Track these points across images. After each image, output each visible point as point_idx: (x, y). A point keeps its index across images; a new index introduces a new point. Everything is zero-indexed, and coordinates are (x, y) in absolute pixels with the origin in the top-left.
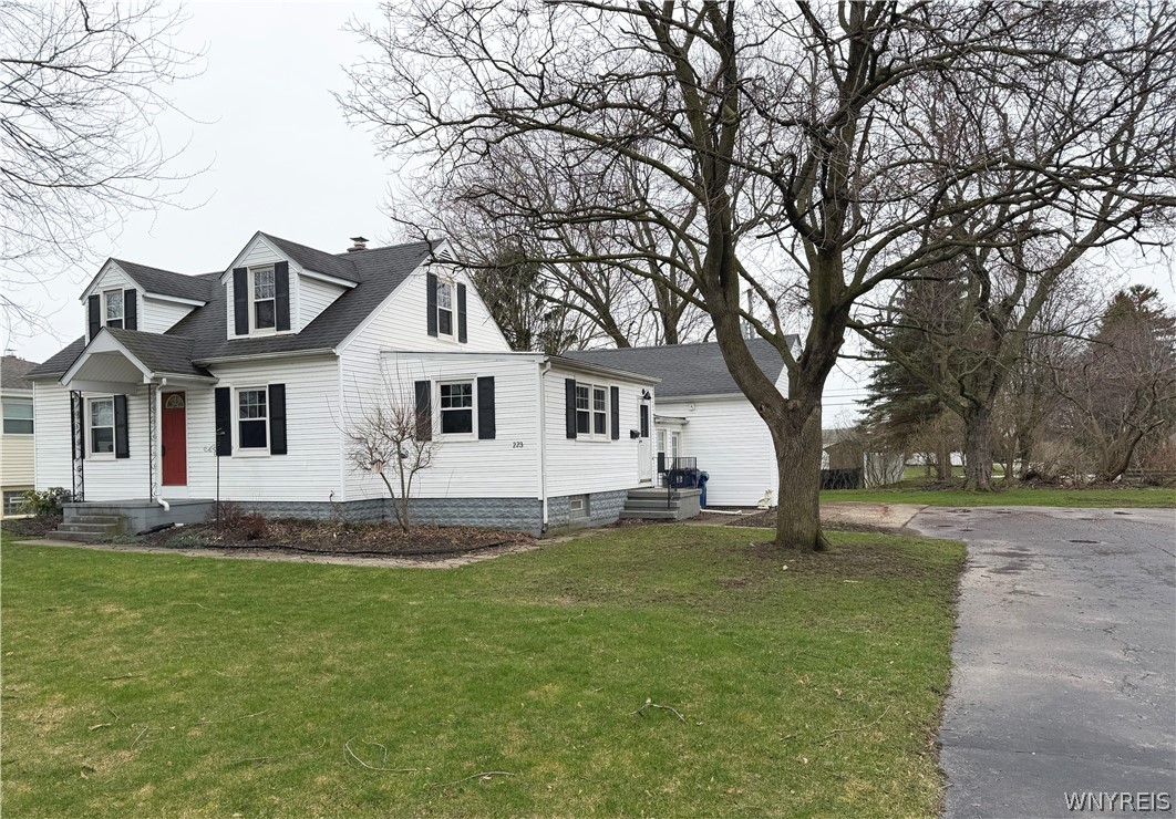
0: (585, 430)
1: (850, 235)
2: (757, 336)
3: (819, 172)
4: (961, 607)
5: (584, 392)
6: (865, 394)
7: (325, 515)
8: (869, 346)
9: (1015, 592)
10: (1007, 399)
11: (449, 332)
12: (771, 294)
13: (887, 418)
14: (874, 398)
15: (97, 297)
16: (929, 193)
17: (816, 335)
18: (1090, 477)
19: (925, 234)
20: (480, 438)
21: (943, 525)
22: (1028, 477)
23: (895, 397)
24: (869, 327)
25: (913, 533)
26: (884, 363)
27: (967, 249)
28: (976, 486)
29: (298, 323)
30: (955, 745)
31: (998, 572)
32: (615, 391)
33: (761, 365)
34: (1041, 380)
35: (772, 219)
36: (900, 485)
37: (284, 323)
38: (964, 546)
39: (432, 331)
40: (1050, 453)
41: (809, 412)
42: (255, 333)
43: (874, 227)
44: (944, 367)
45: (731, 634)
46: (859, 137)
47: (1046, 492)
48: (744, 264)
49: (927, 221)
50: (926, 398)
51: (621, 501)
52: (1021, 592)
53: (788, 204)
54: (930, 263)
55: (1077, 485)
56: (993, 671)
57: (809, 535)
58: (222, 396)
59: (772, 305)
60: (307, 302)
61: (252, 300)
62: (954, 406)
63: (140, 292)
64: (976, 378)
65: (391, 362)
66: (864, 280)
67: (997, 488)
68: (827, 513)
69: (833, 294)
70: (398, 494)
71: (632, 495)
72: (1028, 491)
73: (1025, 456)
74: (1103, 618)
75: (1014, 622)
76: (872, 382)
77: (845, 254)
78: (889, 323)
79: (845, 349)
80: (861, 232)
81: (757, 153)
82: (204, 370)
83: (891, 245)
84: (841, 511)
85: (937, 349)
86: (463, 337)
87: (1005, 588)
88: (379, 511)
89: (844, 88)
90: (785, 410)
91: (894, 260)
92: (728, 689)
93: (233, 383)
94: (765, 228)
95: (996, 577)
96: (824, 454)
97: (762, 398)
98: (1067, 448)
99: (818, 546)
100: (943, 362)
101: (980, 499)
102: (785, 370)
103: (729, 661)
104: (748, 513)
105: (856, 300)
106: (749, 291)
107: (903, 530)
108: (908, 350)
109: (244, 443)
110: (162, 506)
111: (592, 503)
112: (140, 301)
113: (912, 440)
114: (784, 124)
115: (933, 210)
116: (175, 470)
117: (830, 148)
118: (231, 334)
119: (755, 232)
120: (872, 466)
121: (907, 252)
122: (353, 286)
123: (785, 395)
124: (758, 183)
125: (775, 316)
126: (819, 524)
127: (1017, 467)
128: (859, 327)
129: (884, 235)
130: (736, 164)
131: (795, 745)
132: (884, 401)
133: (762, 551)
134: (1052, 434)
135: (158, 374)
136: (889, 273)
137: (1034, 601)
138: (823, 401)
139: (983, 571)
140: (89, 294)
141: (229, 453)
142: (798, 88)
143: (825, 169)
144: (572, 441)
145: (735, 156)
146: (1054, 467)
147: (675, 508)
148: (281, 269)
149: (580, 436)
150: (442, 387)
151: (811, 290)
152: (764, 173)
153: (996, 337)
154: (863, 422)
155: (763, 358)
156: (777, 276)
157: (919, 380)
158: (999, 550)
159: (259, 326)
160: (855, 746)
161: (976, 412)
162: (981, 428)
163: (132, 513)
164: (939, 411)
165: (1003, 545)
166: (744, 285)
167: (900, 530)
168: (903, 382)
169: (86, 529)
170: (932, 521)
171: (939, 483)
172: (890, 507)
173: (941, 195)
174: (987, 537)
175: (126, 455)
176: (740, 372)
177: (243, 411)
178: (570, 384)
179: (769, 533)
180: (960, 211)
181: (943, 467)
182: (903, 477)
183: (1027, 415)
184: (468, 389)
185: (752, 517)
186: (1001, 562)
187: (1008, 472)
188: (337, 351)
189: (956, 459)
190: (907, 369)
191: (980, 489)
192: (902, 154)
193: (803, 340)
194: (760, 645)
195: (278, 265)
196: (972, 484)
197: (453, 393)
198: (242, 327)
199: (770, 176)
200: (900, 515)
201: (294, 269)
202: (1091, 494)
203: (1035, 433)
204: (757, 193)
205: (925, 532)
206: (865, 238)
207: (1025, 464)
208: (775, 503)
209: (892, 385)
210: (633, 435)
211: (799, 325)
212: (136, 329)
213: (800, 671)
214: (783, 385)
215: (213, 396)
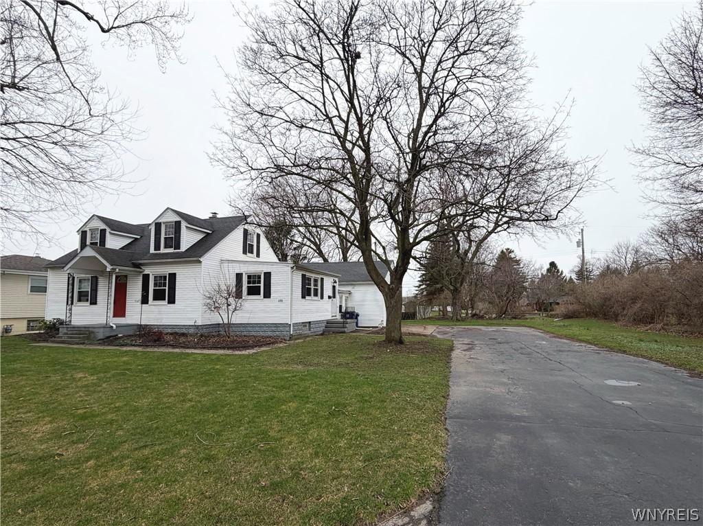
0: (309, 295)
1: (412, 224)
2: (378, 260)
3: (401, 200)
4: (452, 364)
5: (309, 279)
6: (417, 284)
7: (191, 331)
8: (418, 266)
9: (471, 358)
10: (466, 287)
11: (252, 253)
12: (383, 245)
13: (425, 293)
14: (420, 285)
15: (86, 231)
16: (439, 211)
17: (400, 260)
18: (494, 316)
19: (438, 226)
20: (264, 297)
21: (445, 333)
22: (474, 315)
23: (427, 285)
24: (418, 258)
25: (434, 336)
26: (424, 272)
27: (452, 232)
28: (456, 319)
29: (184, 247)
30: (451, 418)
31: (465, 350)
32: (322, 279)
33: (380, 271)
34: (477, 280)
35: (384, 216)
36: (429, 318)
37: (178, 246)
38: (453, 341)
39: (245, 252)
40: (481, 306)
41: (398, 290)
42: (163, 250)
43: (420, 221)
44: (445, 274)
45: (367, 378)
46: (415, 188)
47: (480, 321)
48: (373, 232)
49: (438, 221)
50: (438, 286)
51: (324, 325)
52: (473, 358)
53: (390, 211)
54: (439, 236)
55: (490, 318)
56: (464, 389)
57: (397, 337)
58: (146, 278)
59: (384, 248)
60: (188, 239)
61: (163, 236)
62: (448, 289)
63: (108, 230)
64: (456, 278)
65: (226, 265)
66: (417, 241)
67: (463, 320)
68: (404, 329)
69: (406, 245)
70: (226, 321)
71: (328, 322)
72: (474, 320)
73: (473, 308)
74: (501, 367)
75: (471, 370)
76: (420, 279)
77: (410, 231)
78: (426, 257)
79: (410, 267)
80: (416, 223)
81: (378, 192)
82: (138, 266)
83: (426, 229)
84: (408, 328)
85: (442, 268)
86: (258, 255)
87: (468, 357)
88: (217, 329)
89: (409, 172)
90: (389, 289)
91: (427, 234)
92: (366, 401)
93: (151, 272)
94: (381, 220)
95: (464, 353)
96: (403, 306)
97: (380, 284)
98: (486, 305)
99: (401, 342)
100: (444, 273)
101: (458, 323)
102: (389, 273)
103: (367, 389)
104: (374, 329)
105: (414, 248)
106: (375, 243)
107: (431, 335)
108: (432, 268)
109: (155, 299)
110: (112, 327)
111: (312, 325)
112: (108, 234)
113: (434, 301)
114: (388, 181)
115: (441, 216)
116: (120, 310)
117: (405, 191)
118: (152, 250)
119: (377, 220)
120: (420, 311)
121: (431, 232)
122: (211, 232)
123: (389, 283)
124: (378, 203)
125: (385, 253)
126: (401, 333)
127: (470, 312)
128: (415, 258)
129: (424, 225)
130: (371, 194)
131: (392, 422)
132: (424, 286)
133: (380, 344)
134: (482, 300)
135: (114, 267)
136: (425, 239)
137: (477, 361)
138: (403, 286)
139: (459, 350)
140: (82, 230)
141: (147, 303)
142: (393, 169)
143: (403, 198)
144: (304, 300)
145: (370, 191)
146: (482, 312)
147: (346, 327)
148: (178, 224)
149: (307, 298)
150: (248, 276)
151: (398, 244)
152: (381, 198)
153: (462, 264)
154: (417, 294)
155: (381, 268)
156: (385, 237)
157: (436, 279)
158: (464, 342)
159: (165, 247)
160: (415, 421)
161: (456, 291)
162: (457, 297)
163: (96, 330)
164: (443, 291)
165: (466, 341)
166: (373, 240)
167: (430, 335)
168: (430, 280)
169: (71, 338)
170: (441, 332)
171: (443, 318)
172: (427, 327)
173: (443, 212)
174: (460, 337)
175: (95, 303)
177: (155, 285)
178: (303, 276)
179: (383, 337)
180: (450, 218)
181: (445, 312)
182: (431, 315)
183: (473, 293)
184: (259, 277)
185: (376, 331)
186: (466, 347)
187: (467, 314)
188: (201, 259)
189: (449, 309)
190: (432, 275)
191: (458, 320)
192: (430, 196)
193: (395, 262)
194: (379, 382)
195: (176, 222)
196: (455, 318)
197: (253, 278)
199: (383, 200)
200: (430, 330)
201: (184, 224)
202: (494, 322)
203: (476, 299)
204: (378, 206)
205: (439, 336)
206: (417, 225)
207: (472, 311)
208: (385, 325)
209: (426, 281)
210: (329, 297)
211: (394, 256)
212: (104, 246)
213: (394, 392)
214: (388, 279)
215: (141, 277)
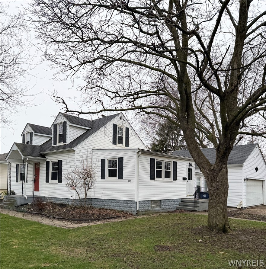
0: (160, 176)
5: (160, 163)
11: (122, 143)
15: (25, 135)
20: (118, 179)
29: (68, 142)
37: (65, 141)
39: (114, 143)
42: (58, 144)
51: (177, 203)
58: (48, 164)
60: (72, 134)
61: (58, 134)
63: (34, 133)
65: (96, 153)
71: (183, 201)
82: (43, 156)
93: (50, 160)
109: (52, 179)
110: (25, 198)
111: (162, 203)
112: (33, 135)
122: (90, 129)
140: (23, 134)
141: (48, 182)
144: (152, 181)
149: (157, 179)
150: (109, 161)
159: (59, 142)
175: (27, 182)
176: (193, 153)
177: (53, 169)
184: (116, 160)
188: (74, 149)
195: (64, 123)
197: (112, 162)
198: (55, 143)
201: (68, 123)
210: (184, 179)
215: (46, 164)
